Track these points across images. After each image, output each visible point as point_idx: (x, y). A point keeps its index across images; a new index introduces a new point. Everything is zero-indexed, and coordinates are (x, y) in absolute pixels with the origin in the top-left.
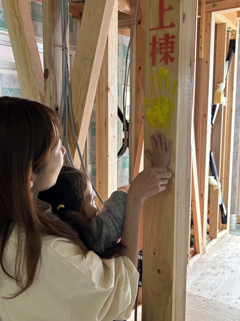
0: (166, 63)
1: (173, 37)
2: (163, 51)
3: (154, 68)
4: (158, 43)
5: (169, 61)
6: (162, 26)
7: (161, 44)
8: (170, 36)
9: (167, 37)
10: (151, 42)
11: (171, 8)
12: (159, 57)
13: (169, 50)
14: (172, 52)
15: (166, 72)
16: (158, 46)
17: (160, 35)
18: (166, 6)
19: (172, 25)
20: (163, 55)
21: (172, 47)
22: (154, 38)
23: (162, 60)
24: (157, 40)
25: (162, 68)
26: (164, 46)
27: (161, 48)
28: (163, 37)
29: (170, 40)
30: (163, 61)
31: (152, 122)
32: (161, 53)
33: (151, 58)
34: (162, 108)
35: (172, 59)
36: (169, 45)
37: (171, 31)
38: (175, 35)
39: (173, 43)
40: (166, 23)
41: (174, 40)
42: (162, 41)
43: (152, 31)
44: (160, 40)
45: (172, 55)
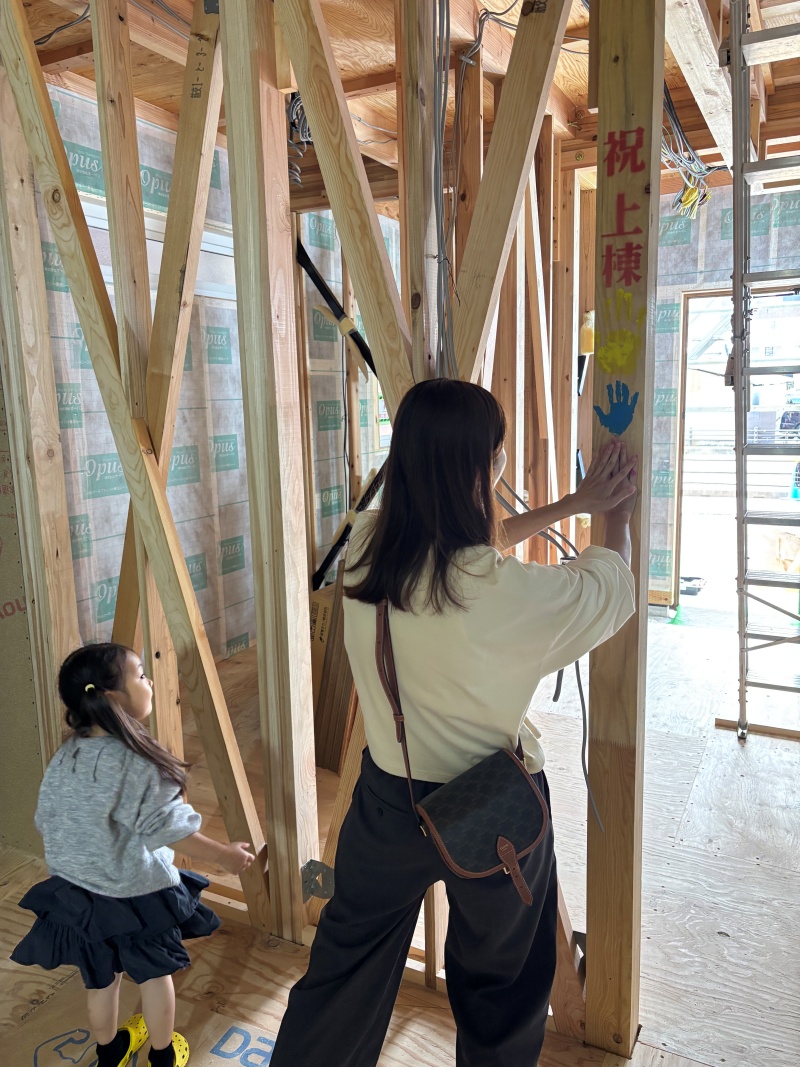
0: (628, 283)
1: (639, 247)
2: (624, 266)
3: (609, 290)
4: (615, 255)
5: (633, 281)
6: (621, 231)
7: (619, 257)
8: (634, 245)
9: (629, 247)
10: (604, 254)
11: (635, 207)
12: (616, 275)
13: (633, 265)
14: (637, 268)
15: (628, 295)
16: (614, 259)
17: (619, 243)
18: (628, 204)
19: (637, 231)
20: (622, 272)
21: (637, 261)
22: (609, 248)
23: (621, 279)
24: (614, 251)
25: (621, 290)
26: (624, 259)
27: (620, 263)
28: (623, 247)
29: (634, 251)
30: (624, 281)
31: (605, 366)
32: (620, 269)
33: (605, 276)
34: (622, 346)
35: (638, 278)
36: (633, 258)
37: (635, 240)
38: (642, 245)
39: (638, 255)
40: (628, 228)
41: (639, 251)
42: (621, 253)
43: (605, 239)
44: (618, 250)
45: (636, 272)
